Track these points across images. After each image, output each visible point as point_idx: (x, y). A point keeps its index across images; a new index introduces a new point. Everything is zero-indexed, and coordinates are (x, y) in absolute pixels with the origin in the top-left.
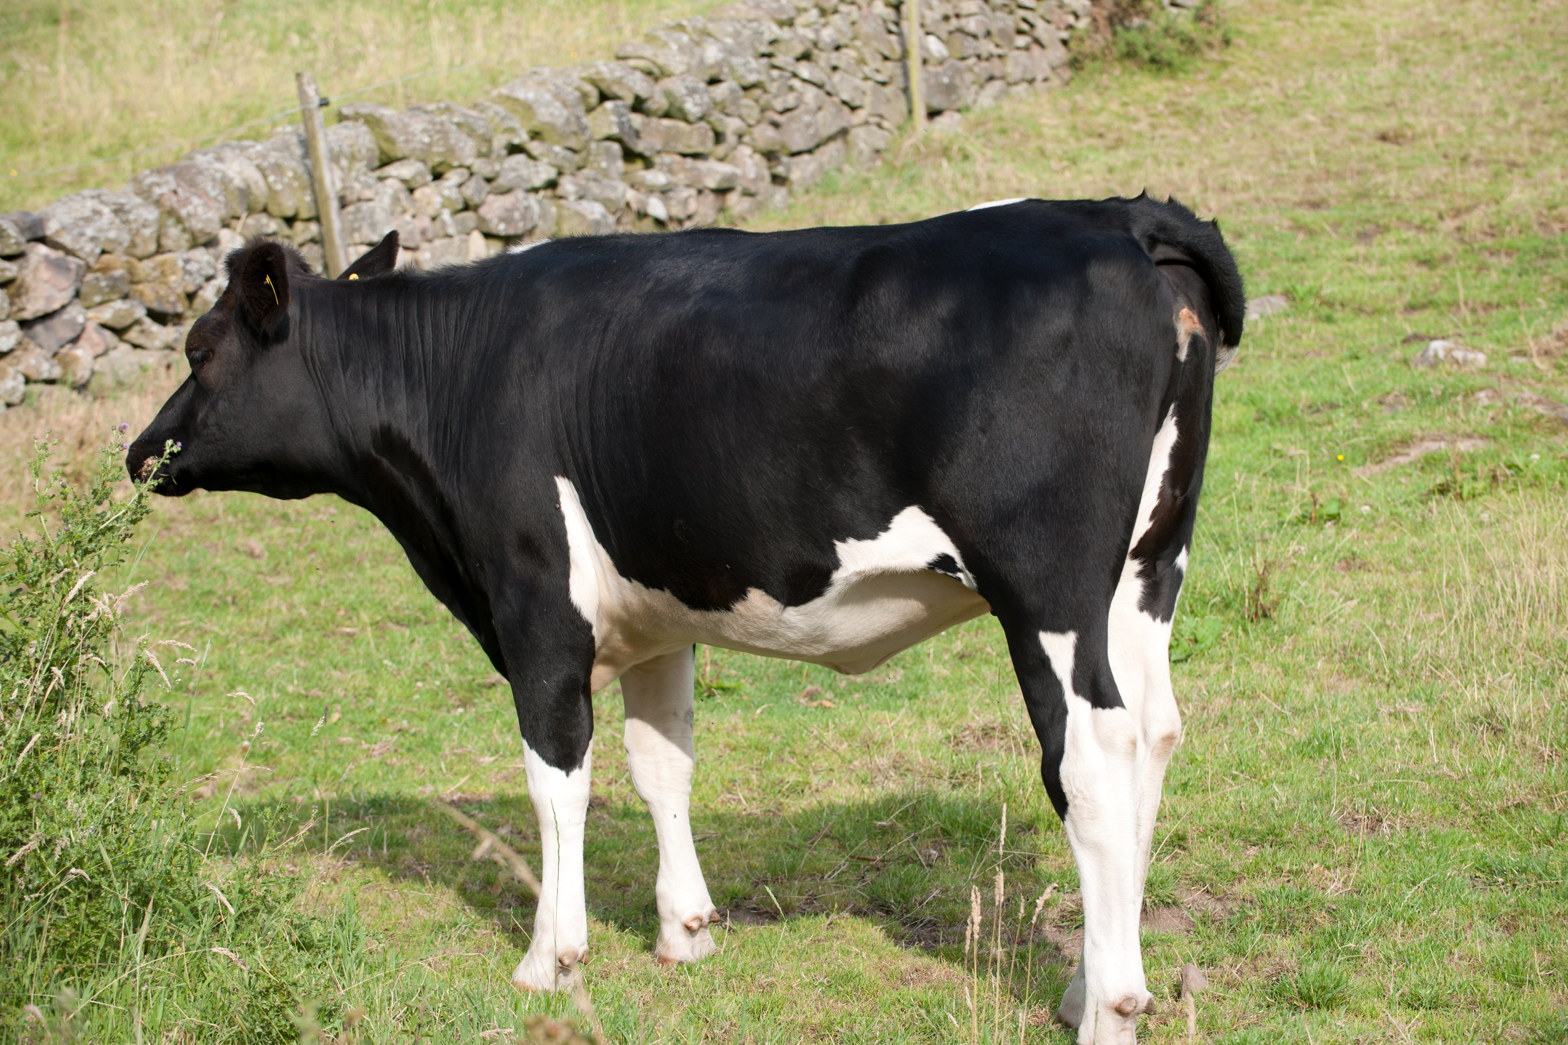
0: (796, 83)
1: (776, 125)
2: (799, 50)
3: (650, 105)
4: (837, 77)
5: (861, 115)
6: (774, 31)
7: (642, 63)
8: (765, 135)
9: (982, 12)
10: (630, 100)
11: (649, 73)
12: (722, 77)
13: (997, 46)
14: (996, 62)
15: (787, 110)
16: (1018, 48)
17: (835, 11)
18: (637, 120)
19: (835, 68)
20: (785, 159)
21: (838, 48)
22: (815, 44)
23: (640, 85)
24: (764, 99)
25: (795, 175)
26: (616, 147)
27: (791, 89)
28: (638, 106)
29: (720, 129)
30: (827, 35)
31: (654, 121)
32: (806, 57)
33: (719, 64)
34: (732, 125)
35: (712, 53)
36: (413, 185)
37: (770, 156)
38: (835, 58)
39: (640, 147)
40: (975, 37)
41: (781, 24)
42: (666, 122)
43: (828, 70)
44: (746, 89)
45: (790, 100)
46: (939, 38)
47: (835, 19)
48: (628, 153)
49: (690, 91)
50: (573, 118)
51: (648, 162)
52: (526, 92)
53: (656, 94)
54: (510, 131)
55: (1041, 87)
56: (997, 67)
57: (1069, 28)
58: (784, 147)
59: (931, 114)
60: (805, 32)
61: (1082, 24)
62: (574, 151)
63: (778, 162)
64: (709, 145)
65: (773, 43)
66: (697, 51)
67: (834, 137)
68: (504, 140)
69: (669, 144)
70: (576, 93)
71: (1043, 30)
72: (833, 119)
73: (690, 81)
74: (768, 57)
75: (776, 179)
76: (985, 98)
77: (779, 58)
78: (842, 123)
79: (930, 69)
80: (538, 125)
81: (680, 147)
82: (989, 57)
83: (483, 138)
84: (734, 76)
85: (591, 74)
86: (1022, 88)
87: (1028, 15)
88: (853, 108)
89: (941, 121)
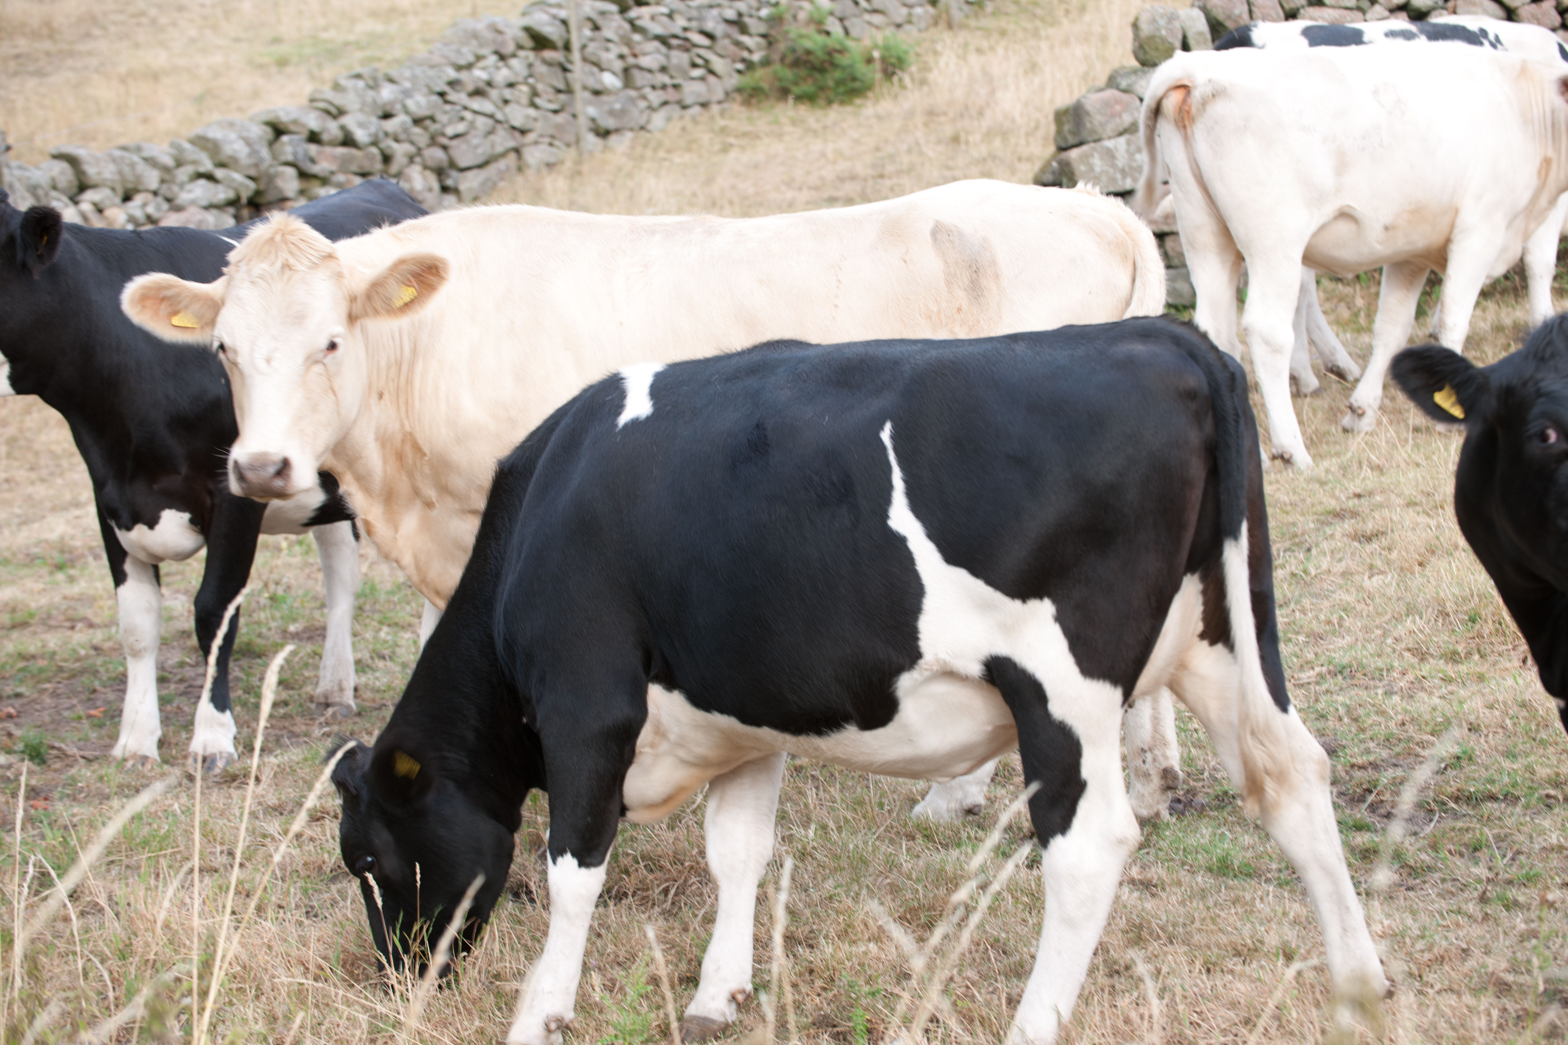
0: (468, 115)
1: (445, 148)
2: (471, 87)
3: (325, 137)
4: (508, 109)
5: (531, 137)
6: (452, 74)
7: (322, 105)
8: (437, 155)
10: (305, 134)
11: (328, 113)
12: (394, 112)
13: (672, 77)
14: (671, 90)
15: (457, 136)
16: (693, 79)
17: (514, 55)
18: (313, 149)
19: (506, 102)
20: (454, 173)
21: (511, 85)
22: (489, 84)
23: (313, 122)
24: (434, 127)
25: (463, 187)
26: (291, 172)
27: (462, 119)
28: (314, 138)
29: (388, 152)
30: (503, 75)
31: (328, 150)
32: (478, 93)
33: (392, 103)
34: (400, 150)
35: (387, 93)
37: (440, 172)
38: (508, 93)
39: (316, 169)
40: (650, 71)
42: (341, 151)
43: (500, 103)
44: (417, 121)
45: (461, 128)
46: (614, 73)
47: (514, 62)
48: (303, 175)
49: (361, 125)
50: (254, 153)
51: (324, 181)
52: (215, 133)
53: (332, 129)
54: (194, 162)
55: (715, 108)
56: (671, 95)
57: (743, 60)
58: (452, 165)
59: (604, 134)
60: (480, 74)
61: (756, 57)
62: (251, 178)
63: (448, 176)
64: (378, 166)
65: (452, 84)
66: (371, 93)
67: (503, 155)
68: (189, 170)
69: (344, 165)
70: (259, 132)
71: (718, 64)
72: (503, 141)
73: (360, 117)
74: (442, 94)
75: (445, 189)
76: (658, 119)
77: (452, 96)
78: (511, 144)
79: (604, 98)
80: (223, 158)
81: (354, 168)
82: (664, 87)
83: (166, 169)
84: (407, 112)
85: (270, 117)
86: (697, 109)
87: (702, 52)
88: (523, 132)
89: (613, 139)
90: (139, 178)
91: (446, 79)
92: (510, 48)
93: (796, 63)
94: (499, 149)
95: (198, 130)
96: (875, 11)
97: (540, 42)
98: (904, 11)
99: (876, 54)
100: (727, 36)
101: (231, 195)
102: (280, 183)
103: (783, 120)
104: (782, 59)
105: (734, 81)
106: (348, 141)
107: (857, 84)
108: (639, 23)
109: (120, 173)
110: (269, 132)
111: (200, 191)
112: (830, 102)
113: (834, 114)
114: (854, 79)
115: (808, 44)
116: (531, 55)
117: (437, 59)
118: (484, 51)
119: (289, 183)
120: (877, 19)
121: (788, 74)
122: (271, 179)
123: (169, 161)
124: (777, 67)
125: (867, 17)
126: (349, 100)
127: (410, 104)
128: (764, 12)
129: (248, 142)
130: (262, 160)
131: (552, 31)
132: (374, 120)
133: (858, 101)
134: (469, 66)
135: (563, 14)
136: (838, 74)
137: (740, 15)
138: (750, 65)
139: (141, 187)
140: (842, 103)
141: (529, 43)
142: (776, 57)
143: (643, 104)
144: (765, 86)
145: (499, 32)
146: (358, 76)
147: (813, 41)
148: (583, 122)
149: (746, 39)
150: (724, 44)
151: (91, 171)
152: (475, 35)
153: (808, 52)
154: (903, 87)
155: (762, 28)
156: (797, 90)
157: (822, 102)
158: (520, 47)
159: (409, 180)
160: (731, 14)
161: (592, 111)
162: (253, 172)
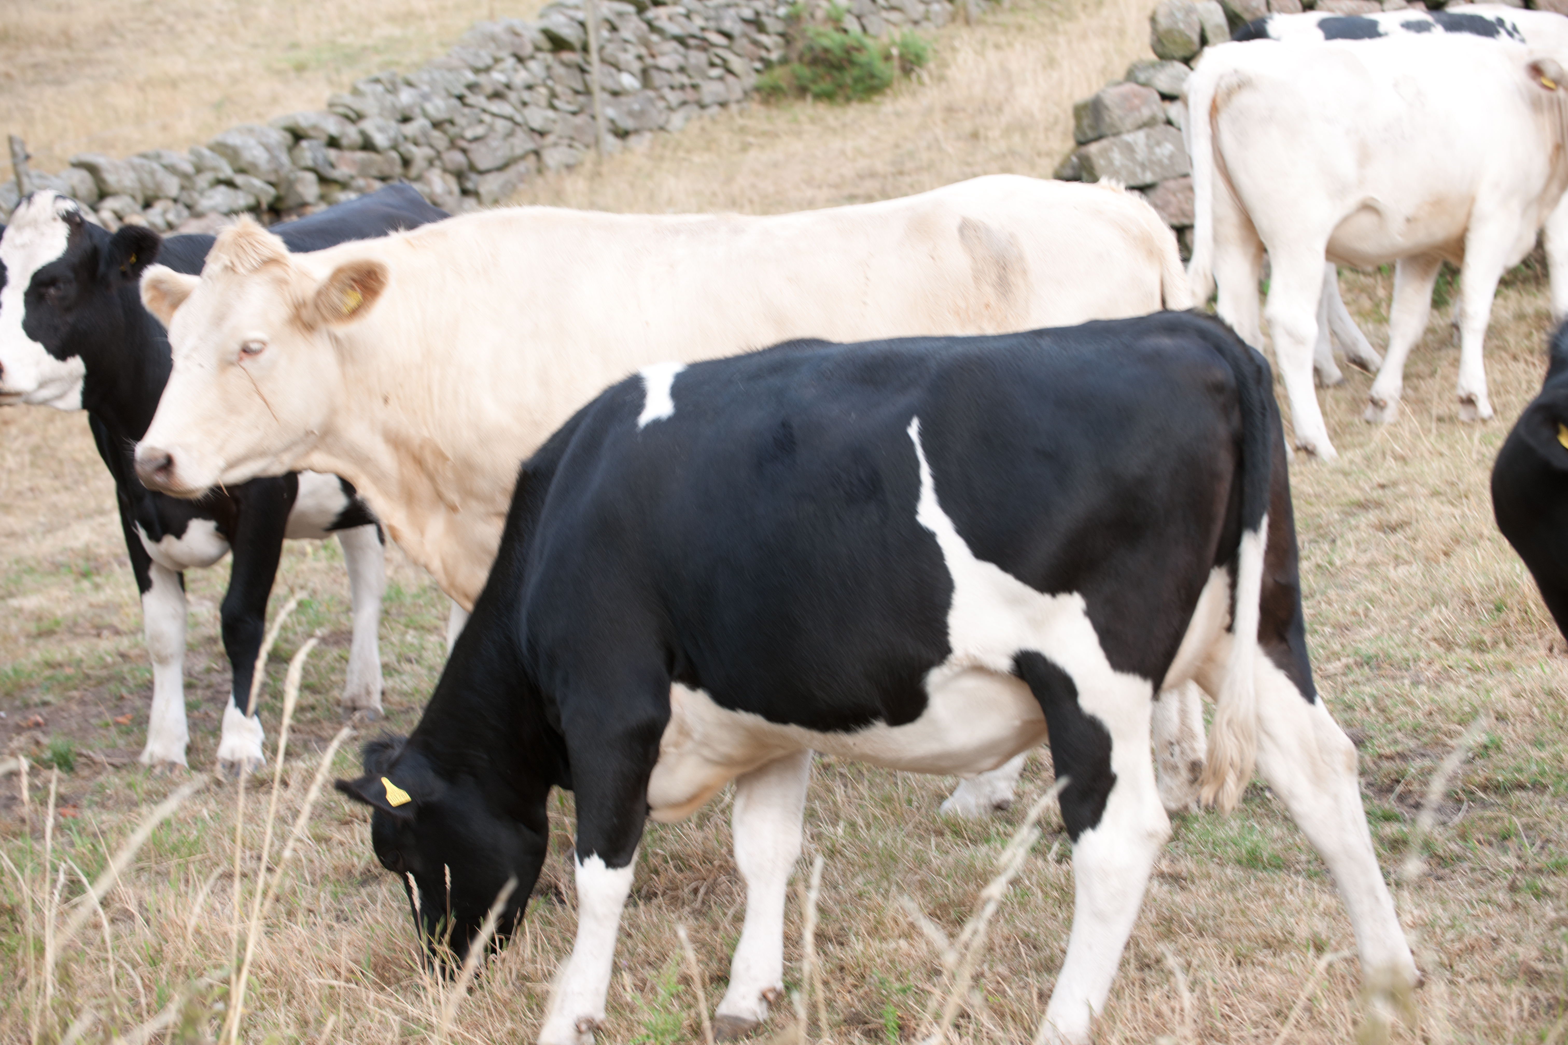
0: (487, 118)
1: (464, 151)
2: (489, 90)
3: (345, 142)
4: (527, 112)
5: (550, 139)
6: (470, 77)
7: (341, 110)
8: (456, 158)
9: (676, 51)
10: (324, 139)
11: (347, 117)
12: (413, 115)
13: (690, 77)
14: (689, 91)
15: (476, 139)
16: (711, 78)
17: (532, 57)
18: (332, 153)
19: (525, 104)
20: (474, 176)
21: (530, 87)
22: (508, 86)
23: (333, 127)
24: (452, 130)
25: (483, 190)
26: (311, 177)
27: (481, 122)
28: (333, 143)
29: (407, 155)
30: (521, 77)
31: (348, 155)
32: (497, 95)
33: (410, 107)
34: (419, 154)
35: (406, 97)
36: (122, 213)
37: (459, 175)
38: (526, 96)
39: (336, 174)
40: (668, 71)
41: (477, 71)
42: (361, 155)
43: (519, 106)
44: (436, 125)
45: (480, 130)
46: (632, 74)
47: (533, 65)
48: (323, 180)
49: (381, 130)
50: (273, 158)
51: (344, 186)
52: (235, 140)
53: (351, 134)
54: (214, 169)
55: (734, 108)
56: (690, 95)
57: (762, 60)
58: (472, 168)
59: (623, 134)
60: (498, 77)
61: (774, 56)
62: (271, 184)
63: (468, 179)
64: (398, 169)
65: (471, 87)
66: (389, 98)
67: (523, 157)
68: (209, 176)
69: (364, 170)
70: (278, 137)
71: (736, 63)
72: (522, 143)
73: (380, 121)
74: (461, 98)
75: (465, 192)
76: (677, 120)
77: (471, 99)
78: (531, 146)
79: (623, 99)
80: (243, 164)
81: (374, 172)
82: (682, 87)
83: (185, 176)
84: (425, 115)
85: (289, 123)
86: (715, 110)
87: (720, 52)
88: (542, 134)
89: (632, 140)
90: (159, 186)
91: (464, 81)
92: (528, 50)
93: (815, 61)
94: (519, 151)
95: (217, 136)
96: (893, 8)
97: (558, 44)
98: (921, 8)
99: (895, 52)
100: (745, 35)
101: (251, 201)
102: (300, 188)
103: (803, 118)
104: (801, 58)
105: (752, 80)
106: (368, 145)
107: (876, 82)
108: (657, 23)
109: (141, 181)
110: (288, 138)
111: (221, 197)
112: (848, 100)
113: (854, 112)
114: (872, 76)
115: (826, 42)
116: (549, 57)
117: (455, 62)
118: (503, 54)
119: (309, 188)
120: (894, 16)
121: (806, 72)
122: (291, 184)
123: (188, 168)
124: (796, 66)
125: (885, 14)
126: (368, 105)
127: (429, 107)
128: (782, 11)
129: (267, 148)
130: (281, 165)
131: (569, 33)
132: (393, 124)
133: (876, 98)
134: (487, 69)
135: (580, 15)
136: (856, 72)
137: (757, 14)
138: (768, 64)
139: (161, 194)
140: (861, 100)
141: (546, 44)
142: (794, 55)
143: (661, 104)
144: (783, 84)
145: (517, 34)
146: (377, 81)
147: (831, 40)
148: (602, 124)
149: (763, 38)
150: (742, 43)
151: (111, 179)
152: (493, 38)
153: (826, 50)
154: (921, 83)
155: (780, 27)
156: (815, 88)
157: (840, 100)
158: (538, 49)
159: (428, 183)
160: (748, 13)
161: (611, 112)
162: (273, 178)
